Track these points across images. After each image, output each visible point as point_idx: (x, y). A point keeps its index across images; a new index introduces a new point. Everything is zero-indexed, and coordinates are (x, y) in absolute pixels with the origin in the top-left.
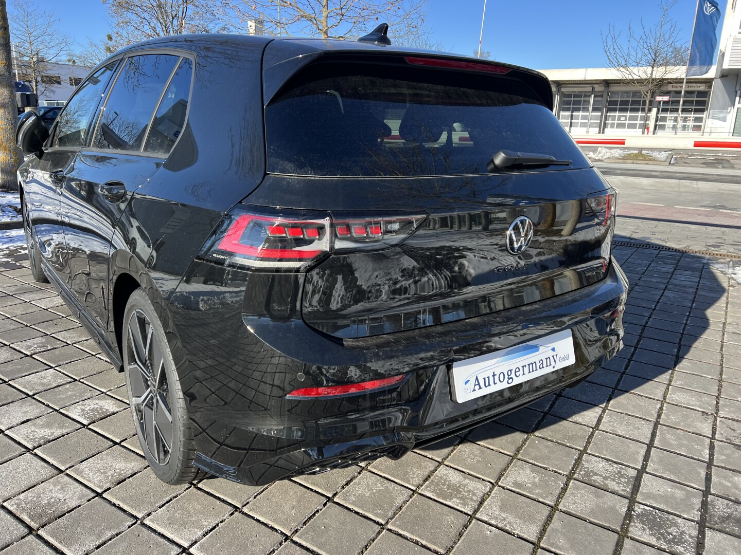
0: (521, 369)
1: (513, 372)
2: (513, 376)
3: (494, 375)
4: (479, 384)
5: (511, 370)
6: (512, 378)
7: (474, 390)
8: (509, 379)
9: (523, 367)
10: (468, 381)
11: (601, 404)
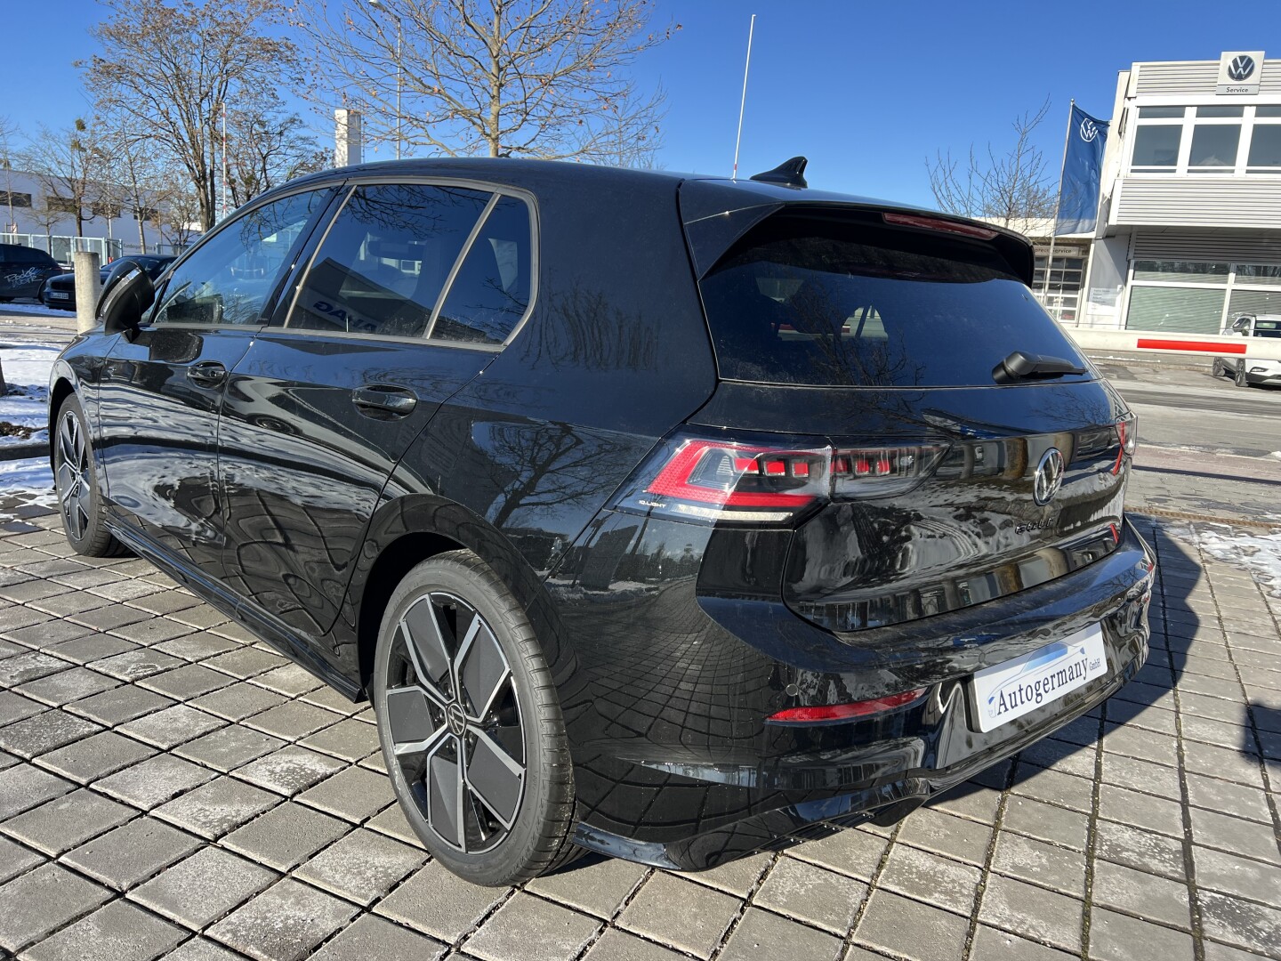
0: (1050, 679)
2: (1042, 691)
3: (1020, 690)
4: (1004, 704)
5: (1039, 683)
6: (1040, 695)
7: (1000, 713)
8: (1038, 695)
9: (1052, 677)
10: (992, 698)
11: (1091, 743)
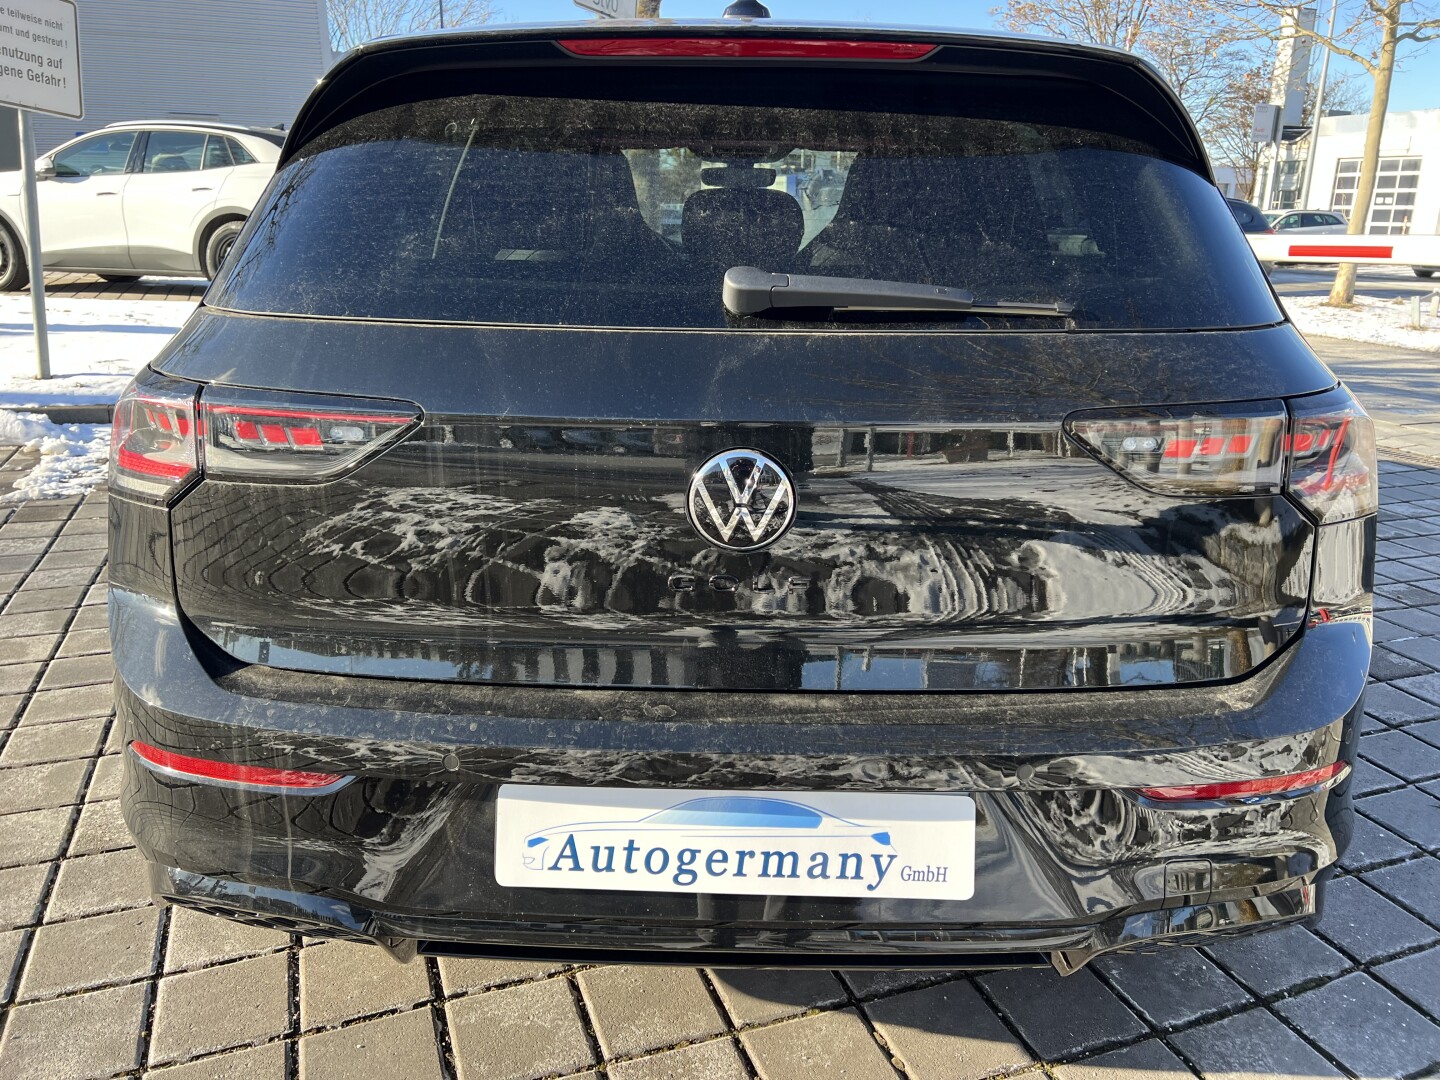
0: (734, 859)
1: (701, 859)
2: (699, 866)
3: (631, 848)
4: (574, 856)
5: (694, 853)
6: (694, 874)
7: (555, 867)
8: (681, 871)
9: (742, 854)
10: (540, 840)
